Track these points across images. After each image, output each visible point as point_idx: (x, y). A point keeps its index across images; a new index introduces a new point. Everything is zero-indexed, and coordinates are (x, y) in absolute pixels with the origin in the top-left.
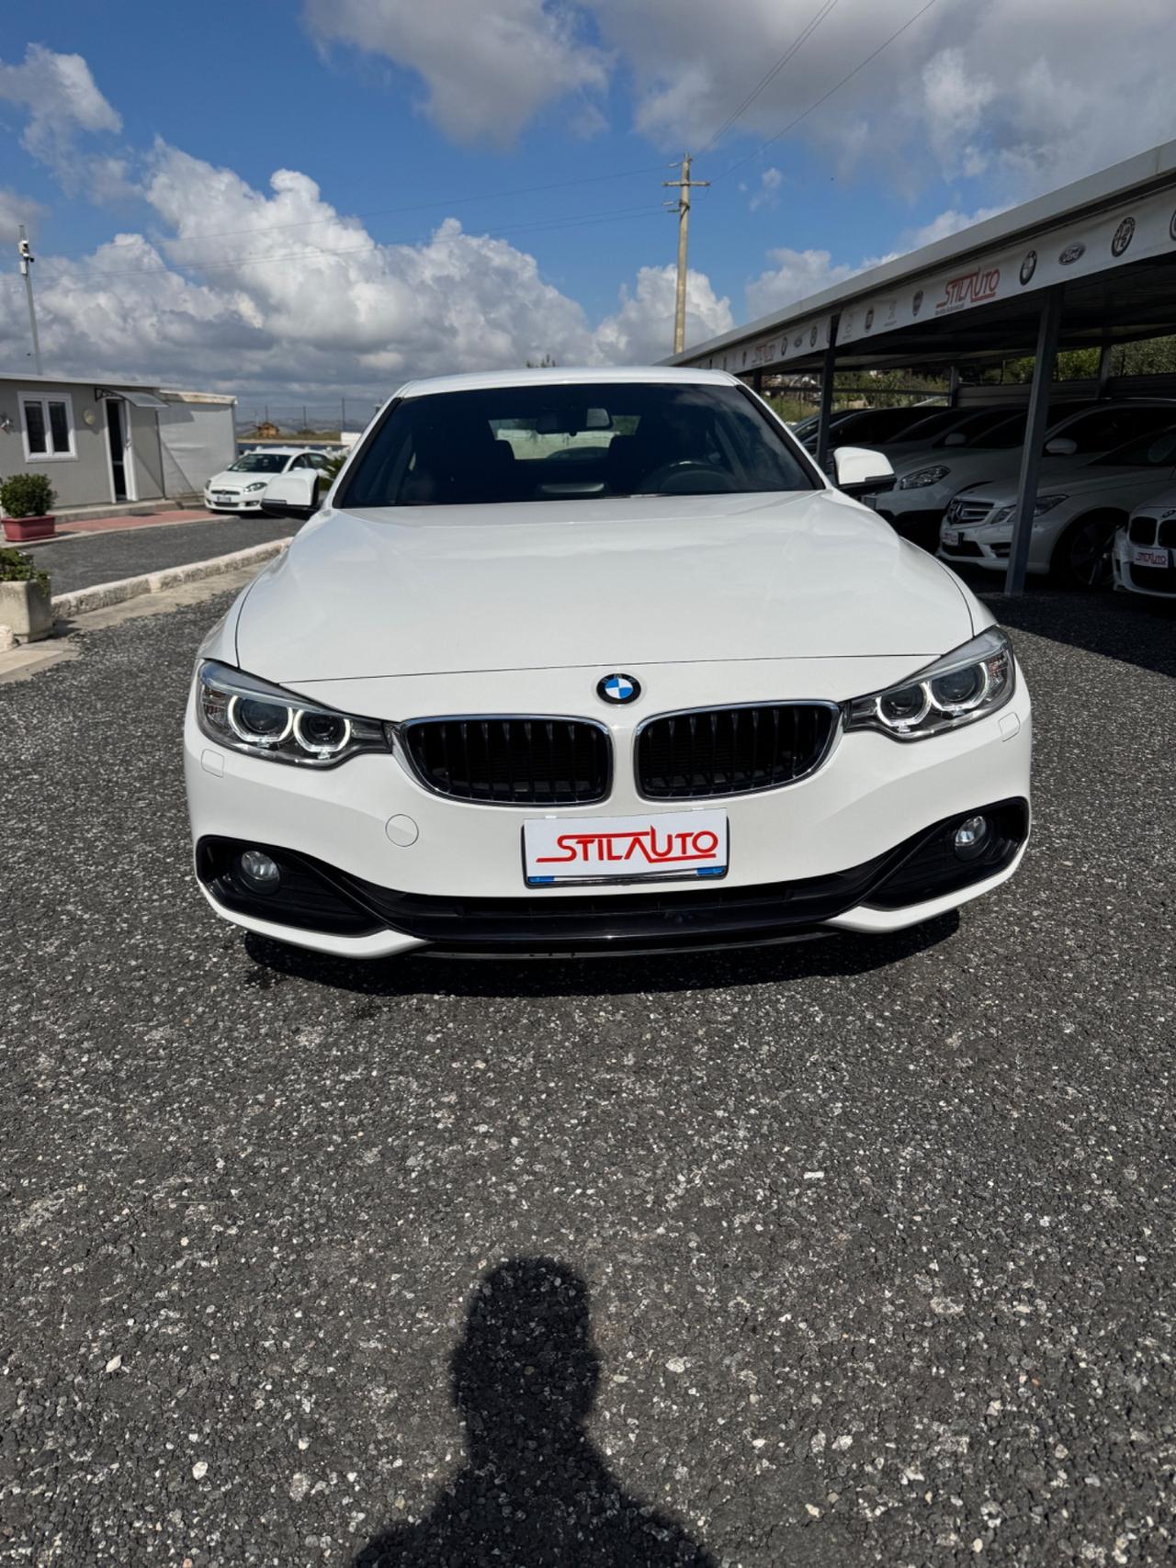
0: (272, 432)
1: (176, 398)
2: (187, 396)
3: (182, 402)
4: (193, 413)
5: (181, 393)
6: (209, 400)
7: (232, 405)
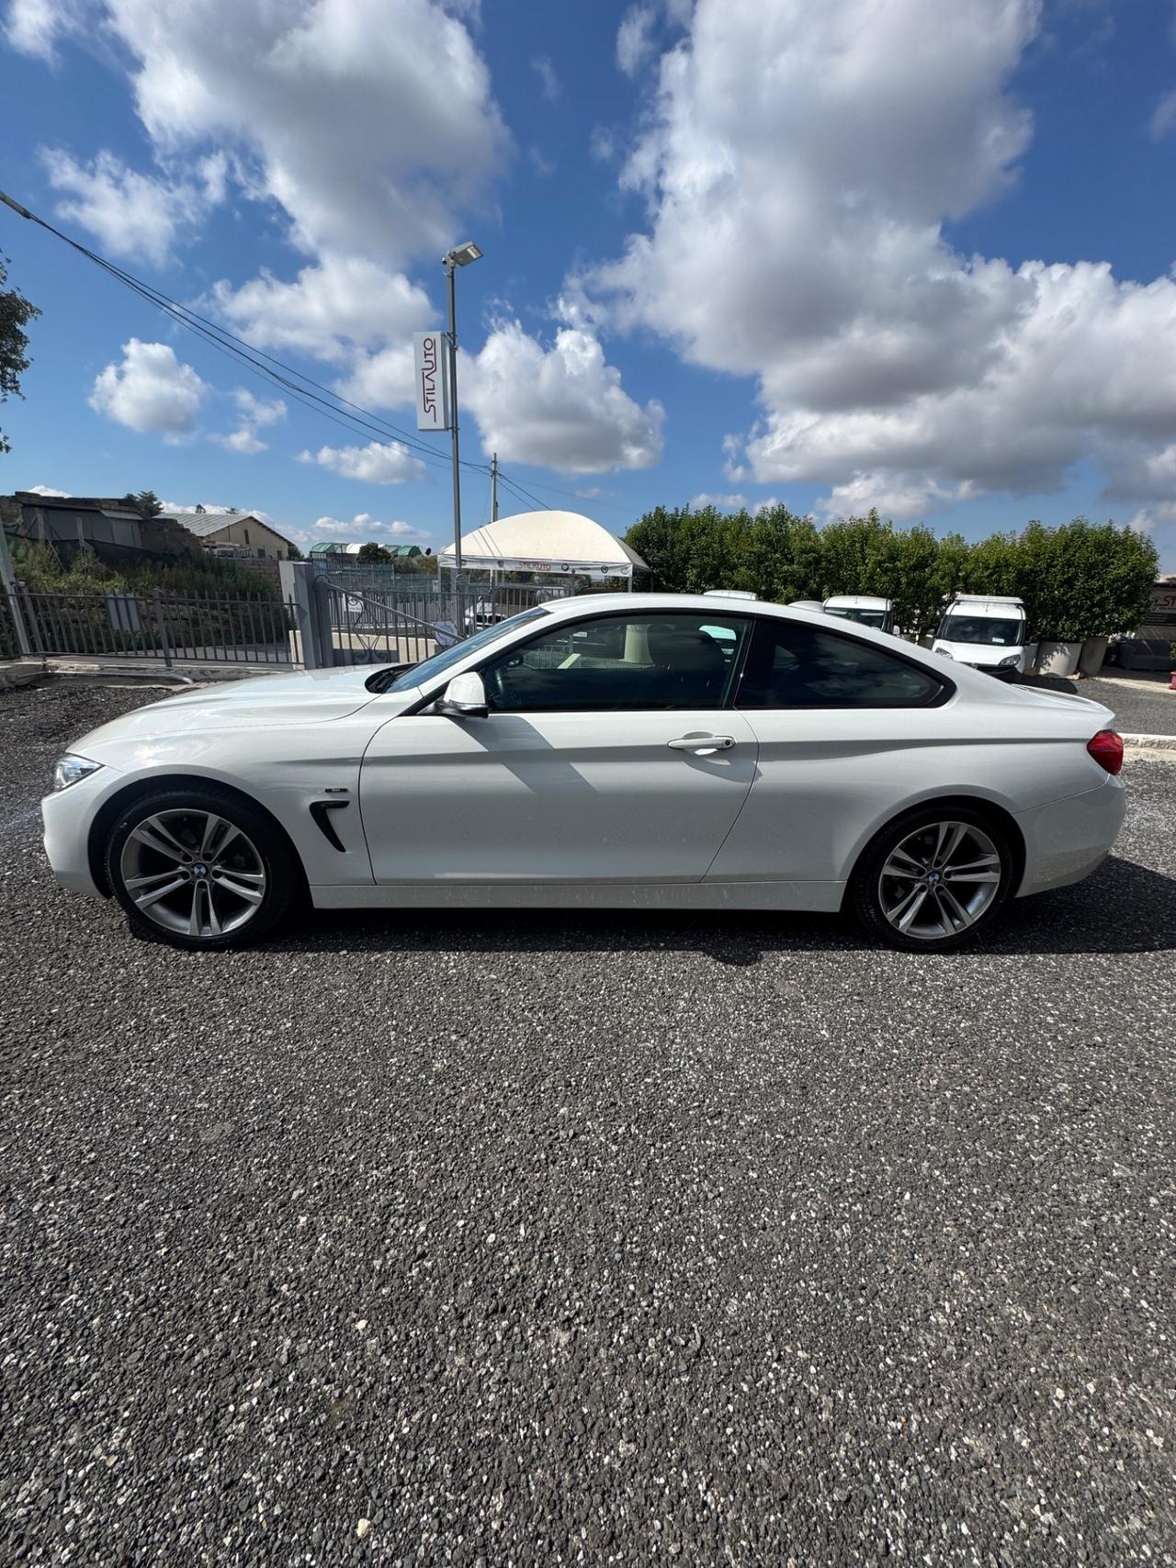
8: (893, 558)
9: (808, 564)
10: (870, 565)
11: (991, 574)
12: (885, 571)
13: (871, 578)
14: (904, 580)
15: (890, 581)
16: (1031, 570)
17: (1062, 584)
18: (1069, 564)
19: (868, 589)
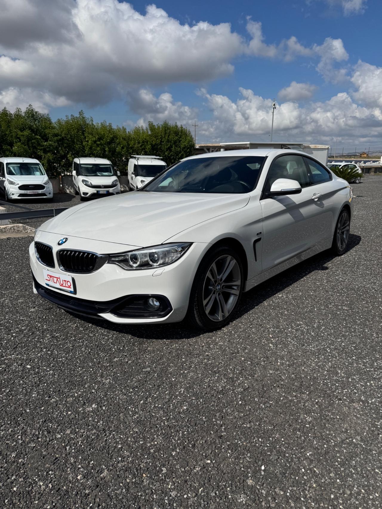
0: (365, 155)
1: (308, 147)
2: (312, 146)
3: (310, 148)
4: (313, 151)
5: (310, 145)
6: (319, 147)
7: (328, 149)
8: (100, 139)
9: (58, 141)
10: (90, 142)
11: (141, 146)
12: (98, 145)
13: (91, 148)
14: (107, 149)
15: (101, 150)
16: (155, 144)
17: (167, 149)
18: (168, 141)
19: (90, 154)
